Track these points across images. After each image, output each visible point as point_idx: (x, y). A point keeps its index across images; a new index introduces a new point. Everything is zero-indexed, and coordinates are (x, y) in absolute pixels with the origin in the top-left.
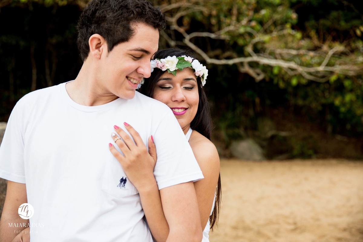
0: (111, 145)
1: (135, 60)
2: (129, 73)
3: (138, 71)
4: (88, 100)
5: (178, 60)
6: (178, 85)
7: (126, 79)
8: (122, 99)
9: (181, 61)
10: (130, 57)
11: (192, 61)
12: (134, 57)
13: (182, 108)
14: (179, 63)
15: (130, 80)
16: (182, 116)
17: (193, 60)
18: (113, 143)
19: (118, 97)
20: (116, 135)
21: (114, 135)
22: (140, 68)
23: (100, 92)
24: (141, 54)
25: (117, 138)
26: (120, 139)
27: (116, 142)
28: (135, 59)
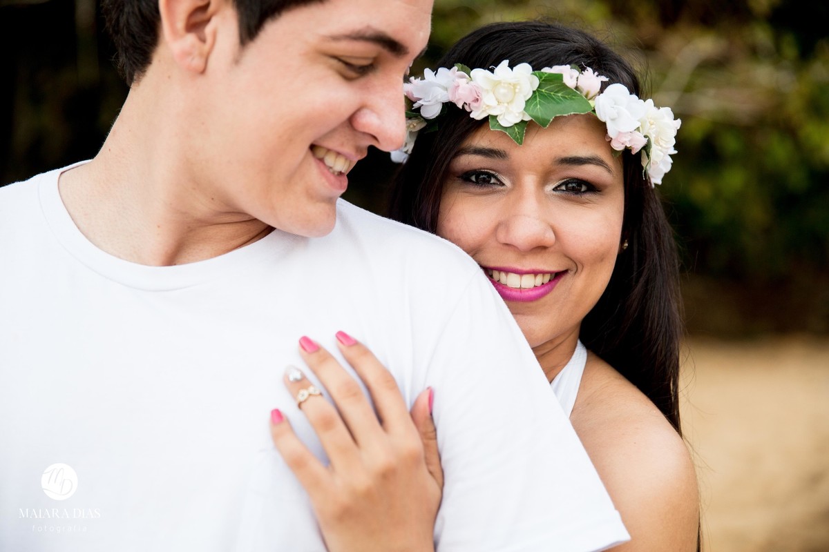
0: (278, 416)
1: (348, 79)
2: (325, 130)
3: (355, 125)
4: (158, 239)
5: (536, 82)
6: (530, 181)
7: (310, 154)
8: (287, 234)
9: (550, 88)
10: (331, 67)
11: (602, 91)
12: (347, 64)
13: (535, 273)
14: (542, 95)
15: (321, 160)
16: (531, 304)
17: (604, 86)
18: (289, 409)
19: (269, 229)
20: (304, 378)
21: (298, 376)
22: (365, 111)
23: (202, 207)
24: (373, 54)
25: (311, 390)
26: (321, 394)
27: (303, 406)
28: (352, 74)
